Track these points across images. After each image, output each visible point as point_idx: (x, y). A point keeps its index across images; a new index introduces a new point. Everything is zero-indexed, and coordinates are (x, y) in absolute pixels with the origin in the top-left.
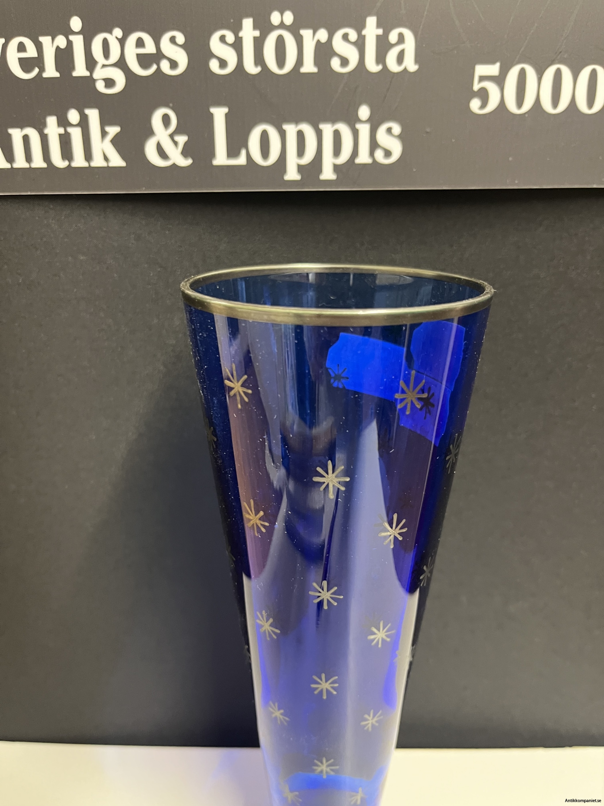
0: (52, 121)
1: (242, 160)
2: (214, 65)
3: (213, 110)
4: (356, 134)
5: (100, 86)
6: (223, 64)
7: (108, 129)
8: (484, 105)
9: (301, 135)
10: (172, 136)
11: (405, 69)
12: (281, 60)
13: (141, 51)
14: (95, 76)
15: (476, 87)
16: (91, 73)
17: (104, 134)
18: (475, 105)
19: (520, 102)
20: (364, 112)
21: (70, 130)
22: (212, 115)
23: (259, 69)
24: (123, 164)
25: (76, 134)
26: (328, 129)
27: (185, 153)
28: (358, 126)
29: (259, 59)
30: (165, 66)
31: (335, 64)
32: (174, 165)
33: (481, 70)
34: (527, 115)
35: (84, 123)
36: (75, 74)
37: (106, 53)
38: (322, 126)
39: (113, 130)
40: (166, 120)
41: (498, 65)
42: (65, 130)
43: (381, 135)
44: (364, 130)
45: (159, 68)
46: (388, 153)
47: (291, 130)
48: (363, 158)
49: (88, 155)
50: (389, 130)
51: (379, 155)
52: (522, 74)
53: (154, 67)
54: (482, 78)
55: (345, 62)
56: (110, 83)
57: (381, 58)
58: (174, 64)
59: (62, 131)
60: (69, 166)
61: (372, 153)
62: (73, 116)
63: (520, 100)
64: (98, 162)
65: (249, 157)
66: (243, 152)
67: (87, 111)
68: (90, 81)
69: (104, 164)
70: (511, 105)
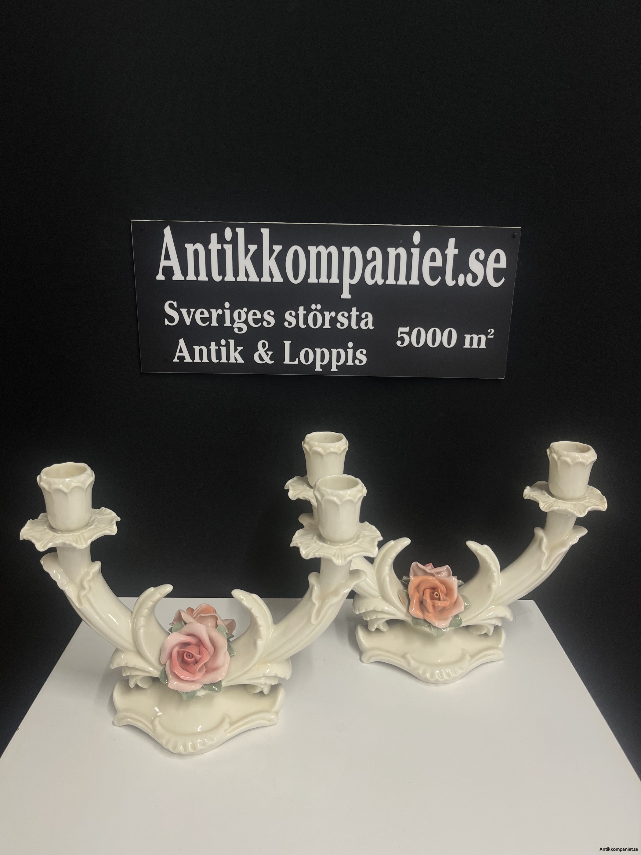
0: (213, 344)
1: (296, 362)
2: (286, 324)
3: (284, 342)
4: (347, 353)
5: (236, 331)
6: (290, 324)
7: (238, 348)
8: (402, 344)
9: (323, 353)
10: (266, 351)
11: (368, 328)
12: (315, 323)
13: (255, 317)
14: (234, 326)
15: (399, 336)
16: (233, 325)
17: (236, 350)
18: (399, 343)
19: (418, 343)
20: (350, 344)
21: (221, 347)
22: (284, 343)
23: (305, 326)
24: (244, 362)
25: (223, 349)
26: (334, 351)
27: (271, 359)
28: (348, 350)
29: (306, 322)
30: (265, 324)
31: (338, 325)
32: (266, 363)
33: (401, 329)
34: (421, 348)
35: (227, 346)
36: (225, 325)
37: (240, 318)
38: (332, 350)
39: (240, 348)
40: (264, 345)
41: (408, 327)
42: (219, 347)
43: (358, 354)
44: (350, 352)
45: (262, 324)
46: (361, 361)
47: (318, 351)
48: (350, 363)
49: (228, 358)
50: (361, 352)
51: (357, 362)
52: (419, 331)
53: (260, 324)
54: (401, 333)
55: (342, 325)
56: (240, 329)
57: (358, 324)
58: (269, 323)
59: (217, 348)
60: (219, 362)
61: (354, 362)
62: (223, 342)
63: (418, 341)
64: (232, 360)
65: (299, 360)
66: (297, 359)
67: (229, 340)
68: (232, 328)
69: (235, 362)
70: (414, 344)
